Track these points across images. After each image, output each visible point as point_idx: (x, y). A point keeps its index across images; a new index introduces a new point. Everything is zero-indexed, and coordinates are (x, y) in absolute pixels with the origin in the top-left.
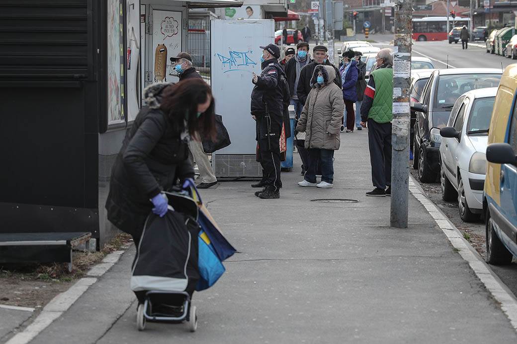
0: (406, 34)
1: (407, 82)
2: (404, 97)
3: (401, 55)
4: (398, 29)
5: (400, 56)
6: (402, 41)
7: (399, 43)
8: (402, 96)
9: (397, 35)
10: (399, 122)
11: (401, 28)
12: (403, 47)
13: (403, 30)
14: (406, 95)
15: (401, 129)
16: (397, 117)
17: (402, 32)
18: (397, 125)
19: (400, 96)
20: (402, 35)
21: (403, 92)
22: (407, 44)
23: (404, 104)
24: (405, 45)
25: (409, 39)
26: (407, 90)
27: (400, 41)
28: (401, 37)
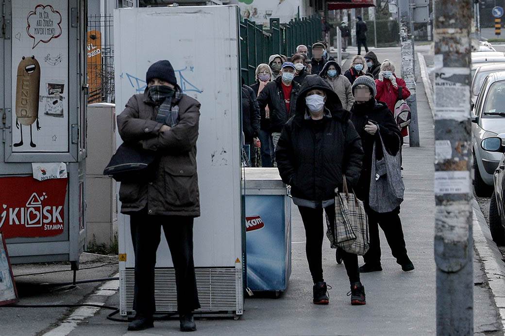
0: (459, 31)
1: (463, 129)
2: (457, 159)
3: (449, 72)
4: (441, 19)
5: (447, 76)
6: (451, 43)
7: (444, 48)
8: (453, 156)
9: (441, 30)
10: (449, 213)
11: (448, 17)
12: (454, 57)
13: (452, 21)
14: (463, 155)
15: (452, 228)
16: (444, 203)
17: (451, 26)
18: (445, 219)
19: (449, 157)
20: (451, 31)
21: (455, 150)
22: (462, 49)
23: (457, 174)
24: (457, 52)
25: (464, 40)
26: (463, 146)
27: (447, 44)
28: (447, 36)
